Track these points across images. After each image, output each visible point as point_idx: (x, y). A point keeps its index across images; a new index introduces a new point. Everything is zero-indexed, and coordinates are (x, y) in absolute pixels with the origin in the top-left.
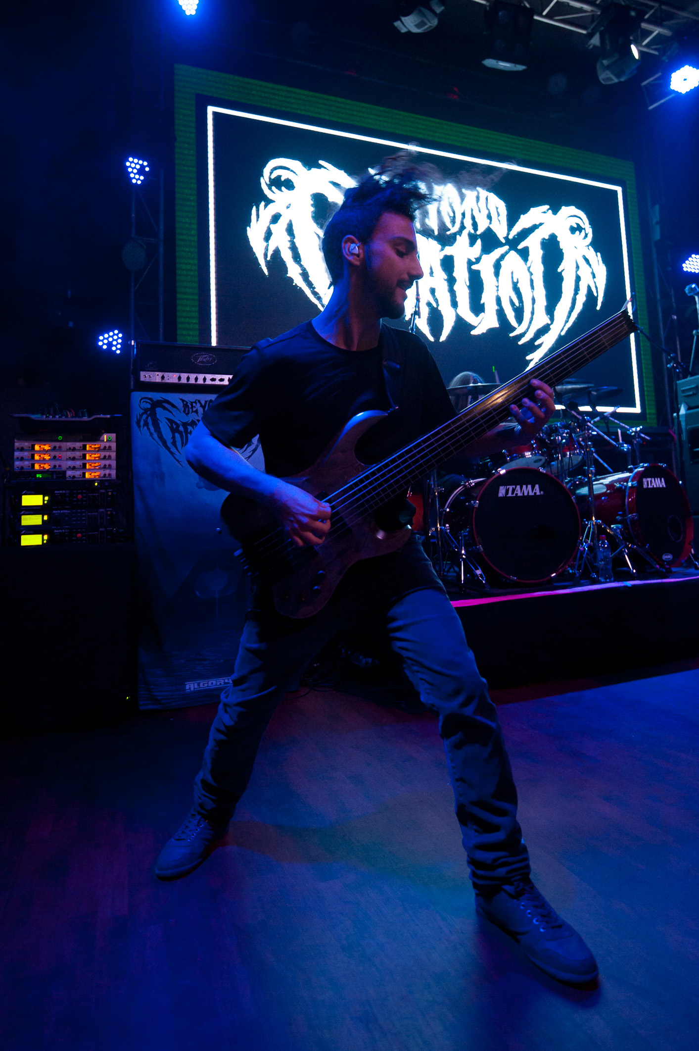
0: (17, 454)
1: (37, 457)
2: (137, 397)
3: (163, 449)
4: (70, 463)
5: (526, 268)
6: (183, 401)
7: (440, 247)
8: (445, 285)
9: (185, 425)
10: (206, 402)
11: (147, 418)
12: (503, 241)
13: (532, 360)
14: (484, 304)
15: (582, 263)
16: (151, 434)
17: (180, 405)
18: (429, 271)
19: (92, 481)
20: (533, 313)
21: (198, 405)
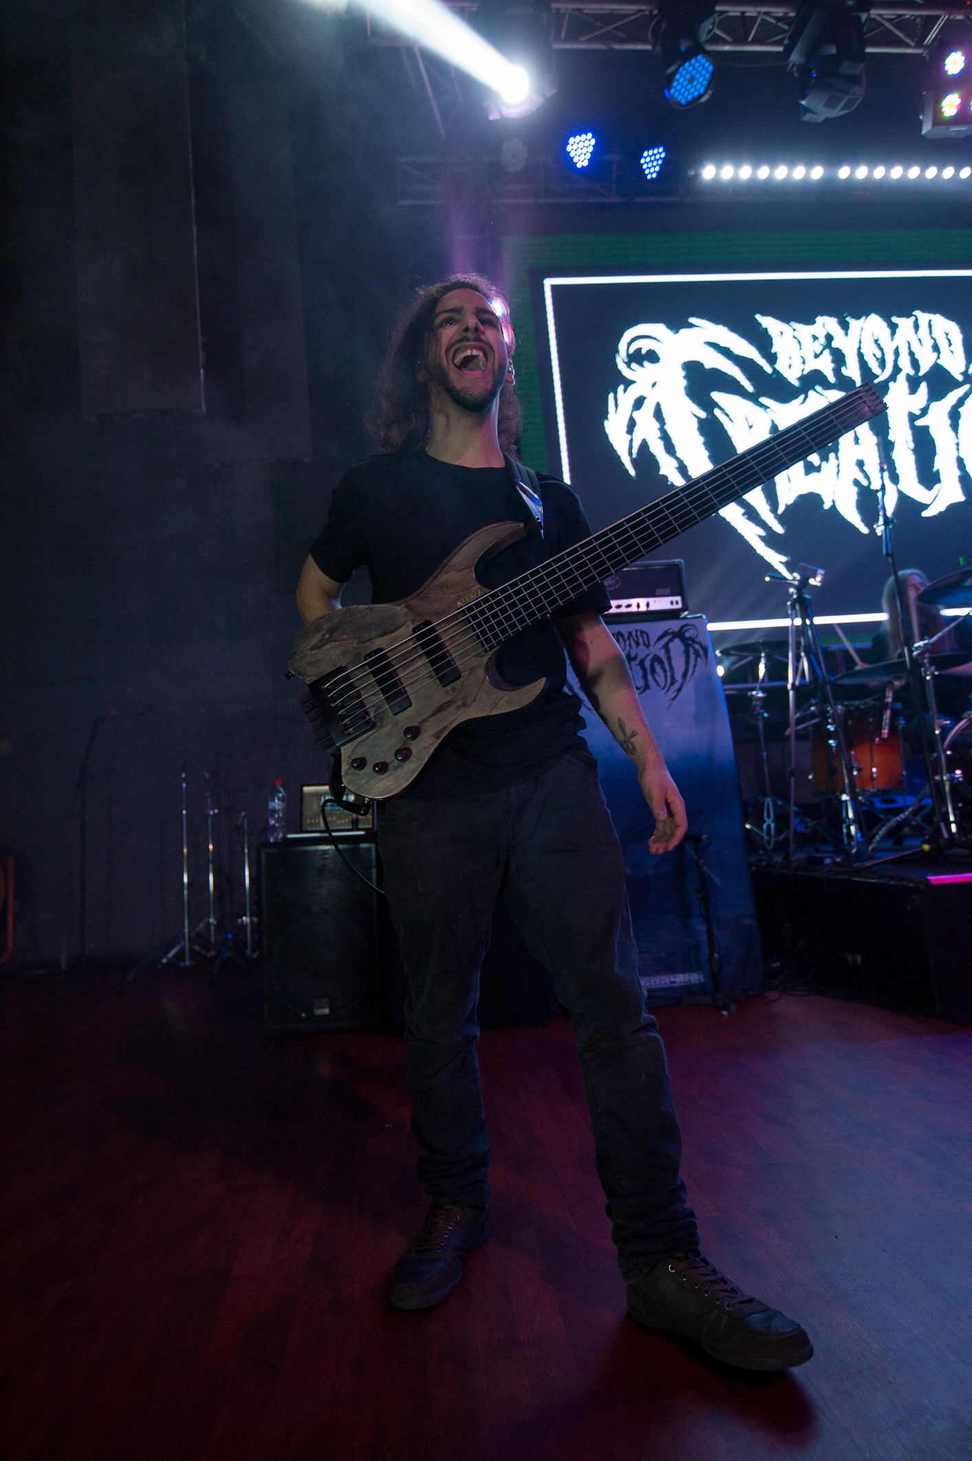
12: (961, 380)
14: (938, 471)
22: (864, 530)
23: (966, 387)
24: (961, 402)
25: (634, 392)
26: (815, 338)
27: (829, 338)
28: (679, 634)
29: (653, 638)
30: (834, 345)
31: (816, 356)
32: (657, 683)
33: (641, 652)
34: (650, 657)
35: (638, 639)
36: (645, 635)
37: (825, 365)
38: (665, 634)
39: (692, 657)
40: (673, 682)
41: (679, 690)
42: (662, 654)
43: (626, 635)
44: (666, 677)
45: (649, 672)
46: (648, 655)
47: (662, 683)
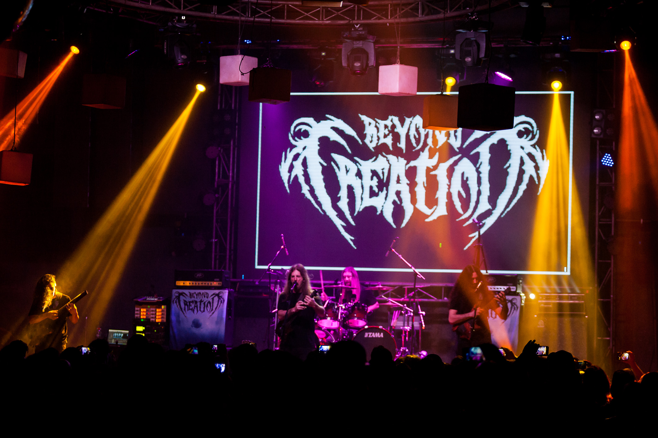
0: (136, 312)
1: (142, 314)
2: (174, 291)
3: (181, 312)
4: (152, 316)
5: (475, 168)
6: (190, 293)
7: (405, 162)
8: (407, 188)
9: (190, 302)
10: (198, 293)
11: (177, 300)
12: (457, 150)
13: (473, 237)
14: (437, 198)
15: (527, 159)
16: (177, 306)
17: (188, 294)
18: (396, 179)
19: (158, 323)
20: (477, 202)
21: (195, 294)
22: (394, 226)
23: (460, 155)
24: (456, 163)
25: (295, 151)
26: (386, 127)
27: (394, 126)
28: (218, 295)
29: (210, 295)
30: (396, 130)
31: (385, 136)
32: (207, 310)
33: (205, 299)
34: (208, 301)
35: (205, 295)
36: (207, 294)
37: (389, 141)
38: (214, 294)
39: (220, 302)
40: (212, 310)
41: (213, 313)
42: (211, 301)
43: (202, 294)
44: (210, 308)
45: (206, 306)
46: (207, 301)
47: (209, 310)
